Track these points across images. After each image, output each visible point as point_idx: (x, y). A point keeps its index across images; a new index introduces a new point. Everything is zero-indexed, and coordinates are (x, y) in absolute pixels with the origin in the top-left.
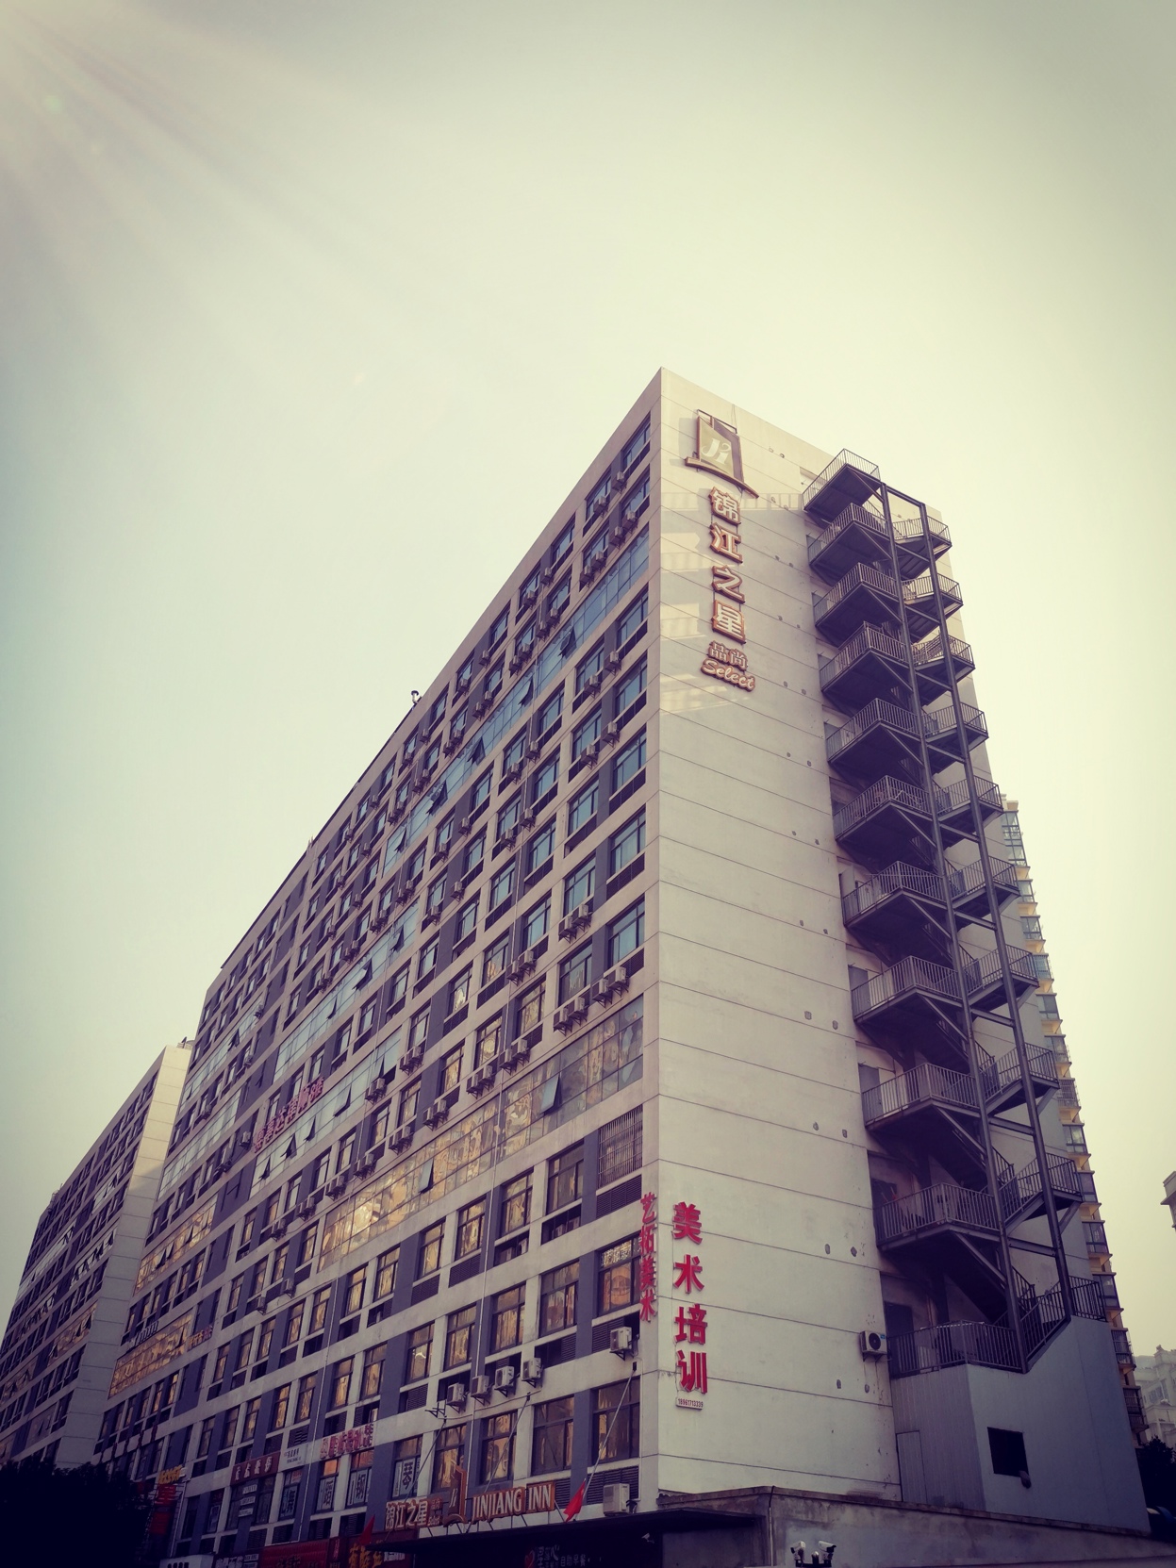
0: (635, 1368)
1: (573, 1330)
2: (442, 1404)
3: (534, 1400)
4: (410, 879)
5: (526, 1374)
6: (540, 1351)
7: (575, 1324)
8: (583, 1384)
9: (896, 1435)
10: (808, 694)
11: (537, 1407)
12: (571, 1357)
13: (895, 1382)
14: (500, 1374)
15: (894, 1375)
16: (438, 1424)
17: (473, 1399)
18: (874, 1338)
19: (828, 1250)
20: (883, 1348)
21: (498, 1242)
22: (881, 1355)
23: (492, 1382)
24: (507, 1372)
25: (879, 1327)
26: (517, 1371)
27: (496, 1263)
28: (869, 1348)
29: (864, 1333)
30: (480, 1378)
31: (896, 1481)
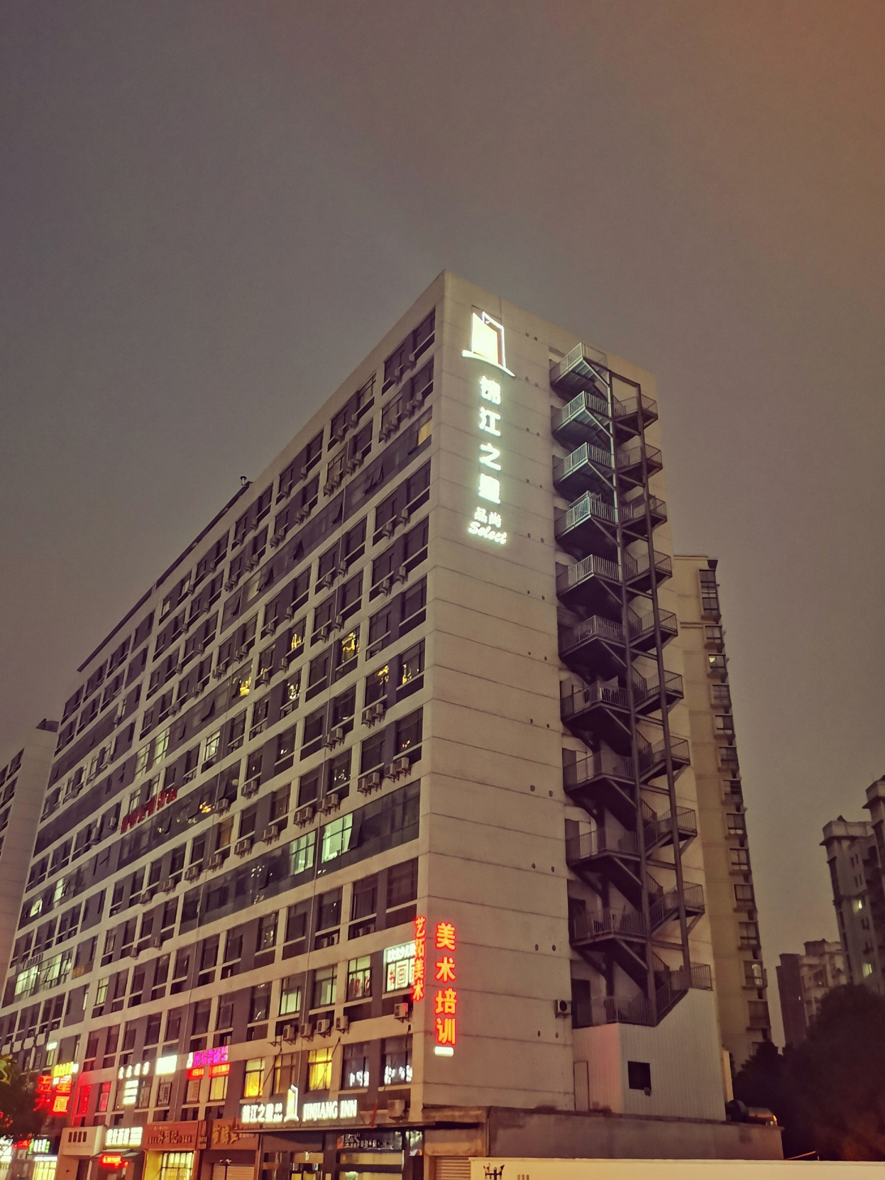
0: (409, 1028)
1: (370, 999)
2: (279, 1038)
3: (343, 1042)
4: (244, 643)
5: (338, 1026)
6: (347, 1011)
7: (371, 996)
8: (376, 1035)
9: (574, 1063)
10: (545, 542)
11: (345, 1047)
12: (369, 1016)
13: (575, 1030)
14: (321, 1023)
15: (576, 1025)
16: (276, 1050)
17: (301, 1038)
18: (563, 1005)
19: (537, 947)
20: (569, 1010)
21: (318, 934)
22: (568, 1014)
23: (314, 1028)
24: (324, 1024)
25: (568, 996)
26: (332, 1024)
27: (316, 948)
28: (559, 1010)
29: (556, 1001)
30: (306, 1025)
31: (571, 1090)
